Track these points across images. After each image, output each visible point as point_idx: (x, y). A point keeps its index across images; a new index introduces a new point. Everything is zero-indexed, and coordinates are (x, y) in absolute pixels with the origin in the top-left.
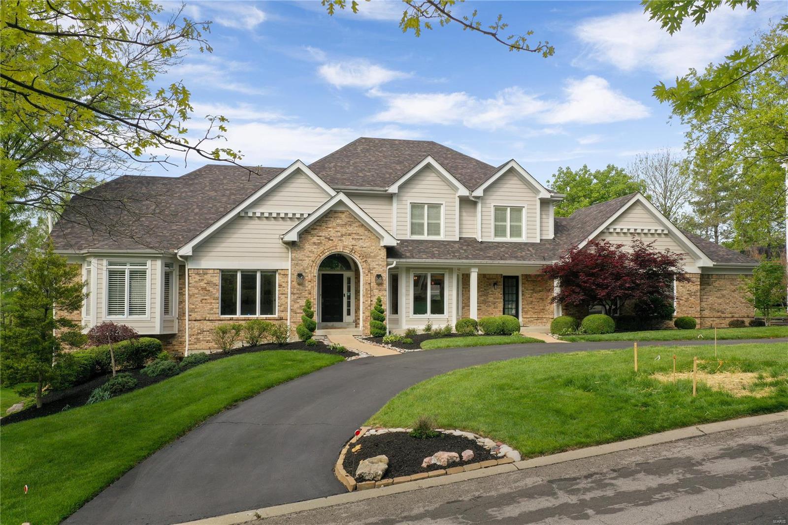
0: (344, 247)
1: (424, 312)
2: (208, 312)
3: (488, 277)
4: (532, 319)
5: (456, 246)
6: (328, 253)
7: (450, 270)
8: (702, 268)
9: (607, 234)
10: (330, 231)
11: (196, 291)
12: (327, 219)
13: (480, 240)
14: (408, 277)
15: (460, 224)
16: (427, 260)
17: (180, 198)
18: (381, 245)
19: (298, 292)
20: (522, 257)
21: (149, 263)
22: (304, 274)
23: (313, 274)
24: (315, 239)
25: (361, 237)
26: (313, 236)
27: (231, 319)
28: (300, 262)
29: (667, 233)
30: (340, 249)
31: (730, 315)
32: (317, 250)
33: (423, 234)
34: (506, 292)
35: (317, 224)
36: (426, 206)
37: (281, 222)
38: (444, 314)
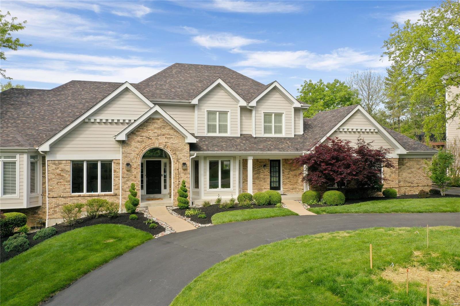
0: (160, 144)
1: (216, 187)
2: (63, 191)
3: (260, 161)
4: (289, 189)
5: (238, 140)
6: (148, 148)
7: (234, 157)
8: (400, 155)
9: (339, 133)
10: (149, 132)
11: (53, 176)
12: (147, 124)
13: (254, 136)
14: (205, 163)
15: (241, 125)
16: (218, 152)
17: (49, 105)
18: (186, 142)
19: (127, 176)
20: (282, 148)
21: (18, 156)
22: (131, 164)
23: (137, 163)
24: (139, 138)
25: (172, 137)
26: (137, 136)
27: (79, 196)
28: (128, 155)
29: (377, 131)
30: (156, 145)
31: (416, 185)
32: (140, 146)
33: (216, 132)
34: (272, 171)
35: (141, 128)
36: (218, 113)
37: (115, 126)
38: (230, 188)
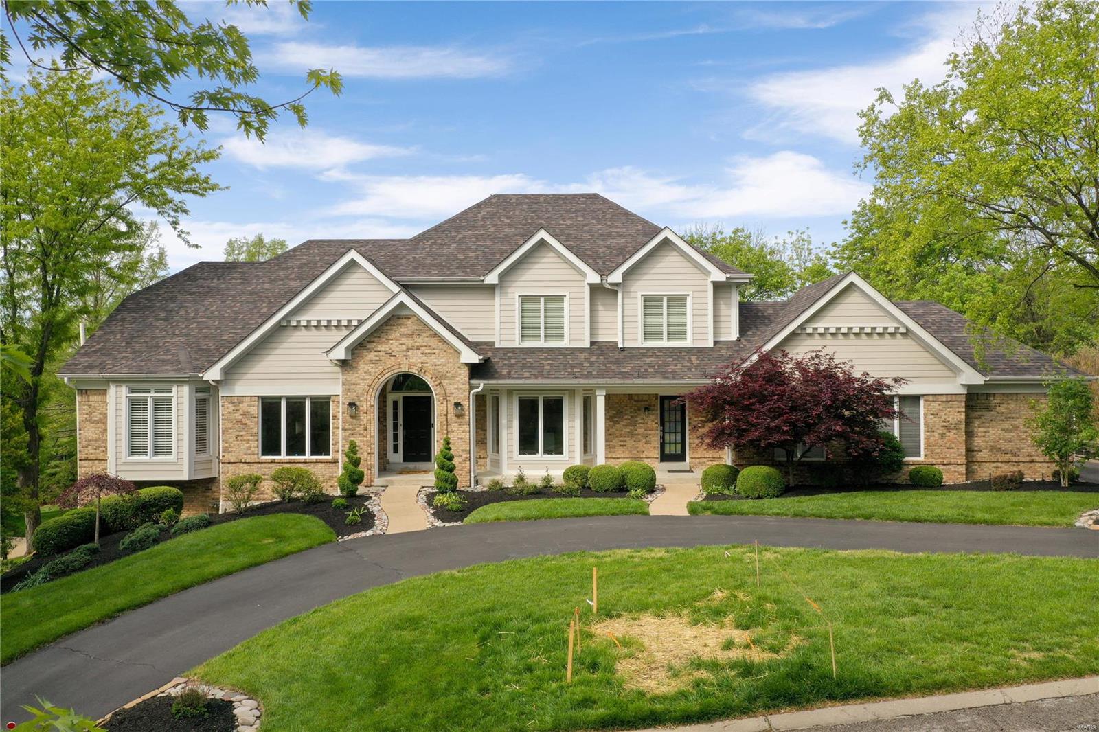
0: (411, 365)
1: (534, 450)
2: (245, 451)
3: (636, 398)
4: (705, 460)
5: (582, 356)
6: (390, 374)
7: (572, 392)
8: (969, 387)
10: (392, 344)
11: (230, 425)
12: (388, 328)
13: (620, 346)
14: (510, 403)
15: (592, 322)
16: (528, 381)
18: (462, 361)
19: (351, 427)
20: (674, 372)
21: (175, 388)
22: (357, 403)
23: (370, 402)
24: (372, 356)
25: (434, 351)
26: (369, 351)
27: (273, 462)
28: (352, 387)
29: (905, 331)
30: (404, 369)
32: (374, 370)
33: (539, 339)
34: (666, 419)
35: (375, 335)
36: (542, 300)
37: (324, 332)
38: (562, 454)
